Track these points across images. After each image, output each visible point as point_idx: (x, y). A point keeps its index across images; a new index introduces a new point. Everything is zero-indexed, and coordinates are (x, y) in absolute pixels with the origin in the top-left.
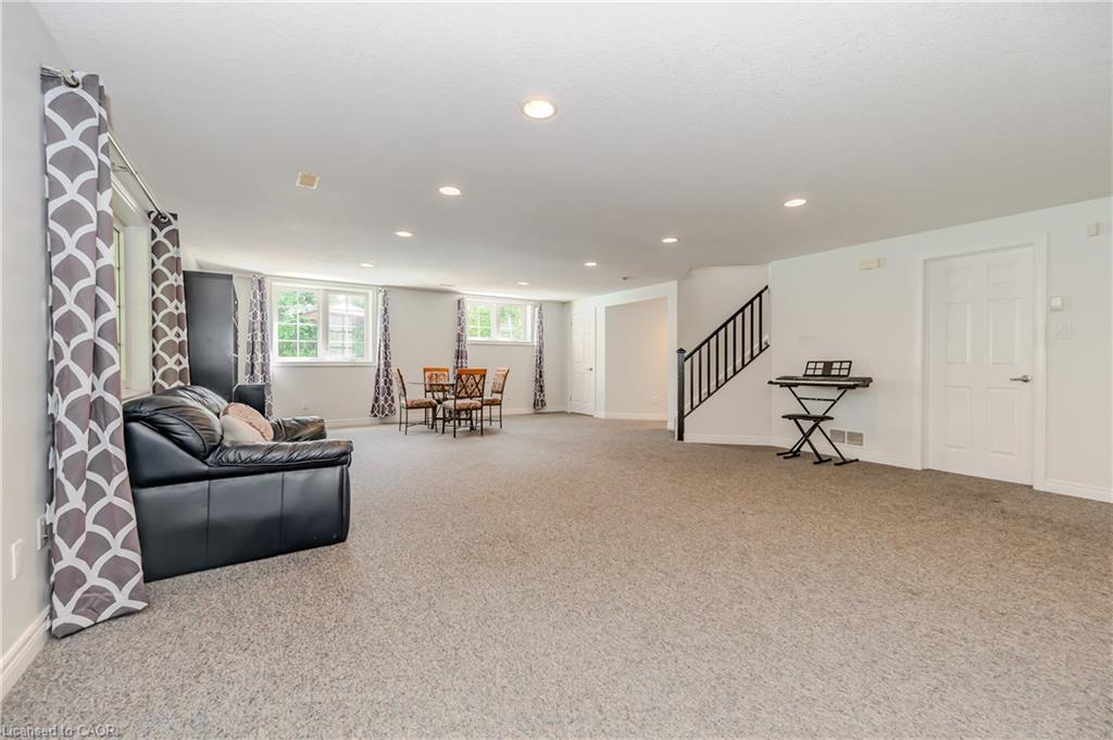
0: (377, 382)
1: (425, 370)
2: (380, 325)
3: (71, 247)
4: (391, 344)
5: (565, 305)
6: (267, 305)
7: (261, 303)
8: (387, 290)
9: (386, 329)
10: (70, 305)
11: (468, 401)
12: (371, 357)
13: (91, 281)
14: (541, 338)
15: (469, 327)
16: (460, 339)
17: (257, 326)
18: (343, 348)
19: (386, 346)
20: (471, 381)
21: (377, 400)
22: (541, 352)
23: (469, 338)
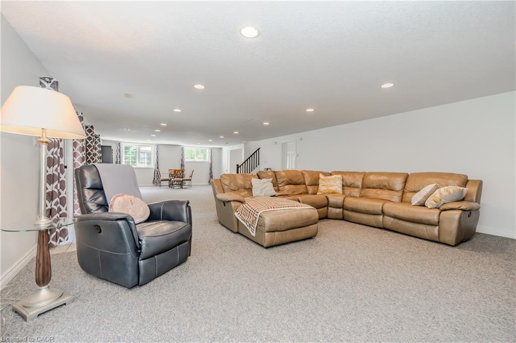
0: (155, 173)
1: (169, 170)
2: (156, 156)
3: (89, 151)
4: (159, 163)
5: (221, 149)
6: (121, 150)
7: (120, 150)
8: (158, 145)
9: (157, 157)
10: (89, 159)
11: (178, 179)
12: (153, 166)
13: (92, 155)
14: (211, 160)
15: (186, 156)
16: (182, 160)
17: (118, 156)
18: (144, 163)
19: (157, 163)
20: (179, 173)
21: (154, 179)
22: (211, 165)
23: (186, 160)
